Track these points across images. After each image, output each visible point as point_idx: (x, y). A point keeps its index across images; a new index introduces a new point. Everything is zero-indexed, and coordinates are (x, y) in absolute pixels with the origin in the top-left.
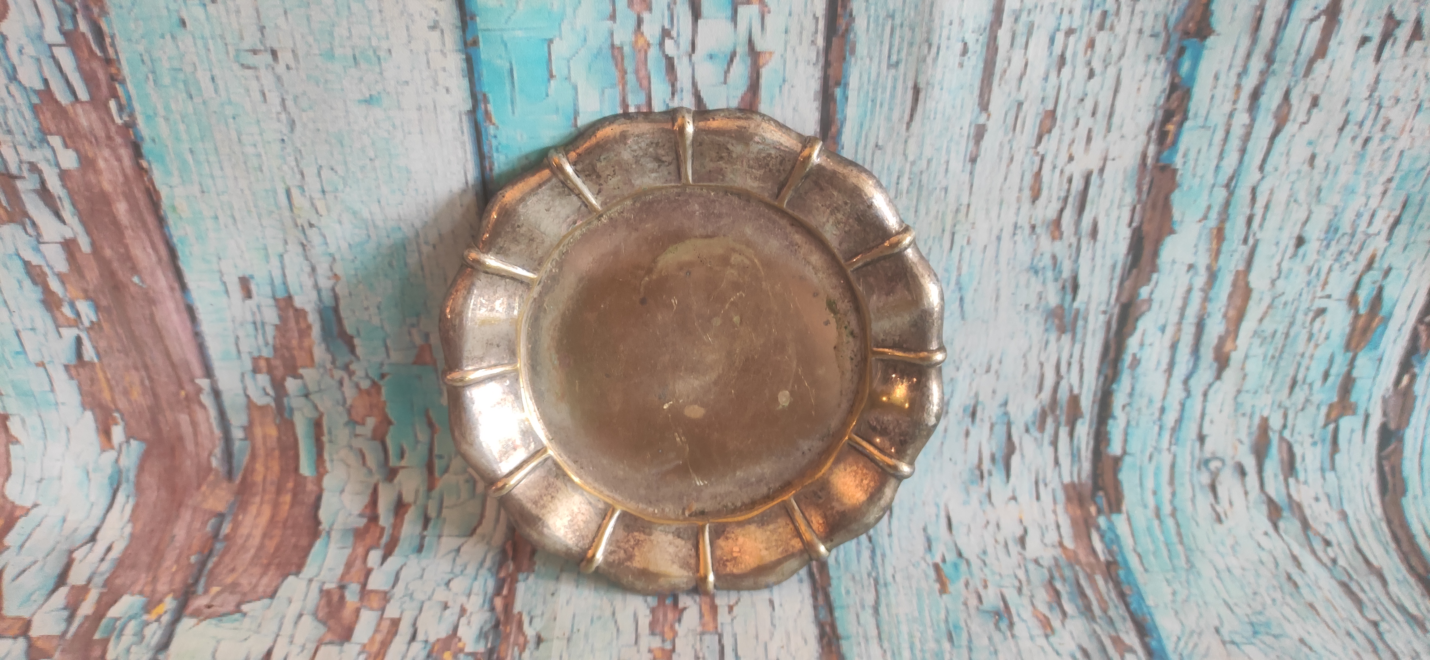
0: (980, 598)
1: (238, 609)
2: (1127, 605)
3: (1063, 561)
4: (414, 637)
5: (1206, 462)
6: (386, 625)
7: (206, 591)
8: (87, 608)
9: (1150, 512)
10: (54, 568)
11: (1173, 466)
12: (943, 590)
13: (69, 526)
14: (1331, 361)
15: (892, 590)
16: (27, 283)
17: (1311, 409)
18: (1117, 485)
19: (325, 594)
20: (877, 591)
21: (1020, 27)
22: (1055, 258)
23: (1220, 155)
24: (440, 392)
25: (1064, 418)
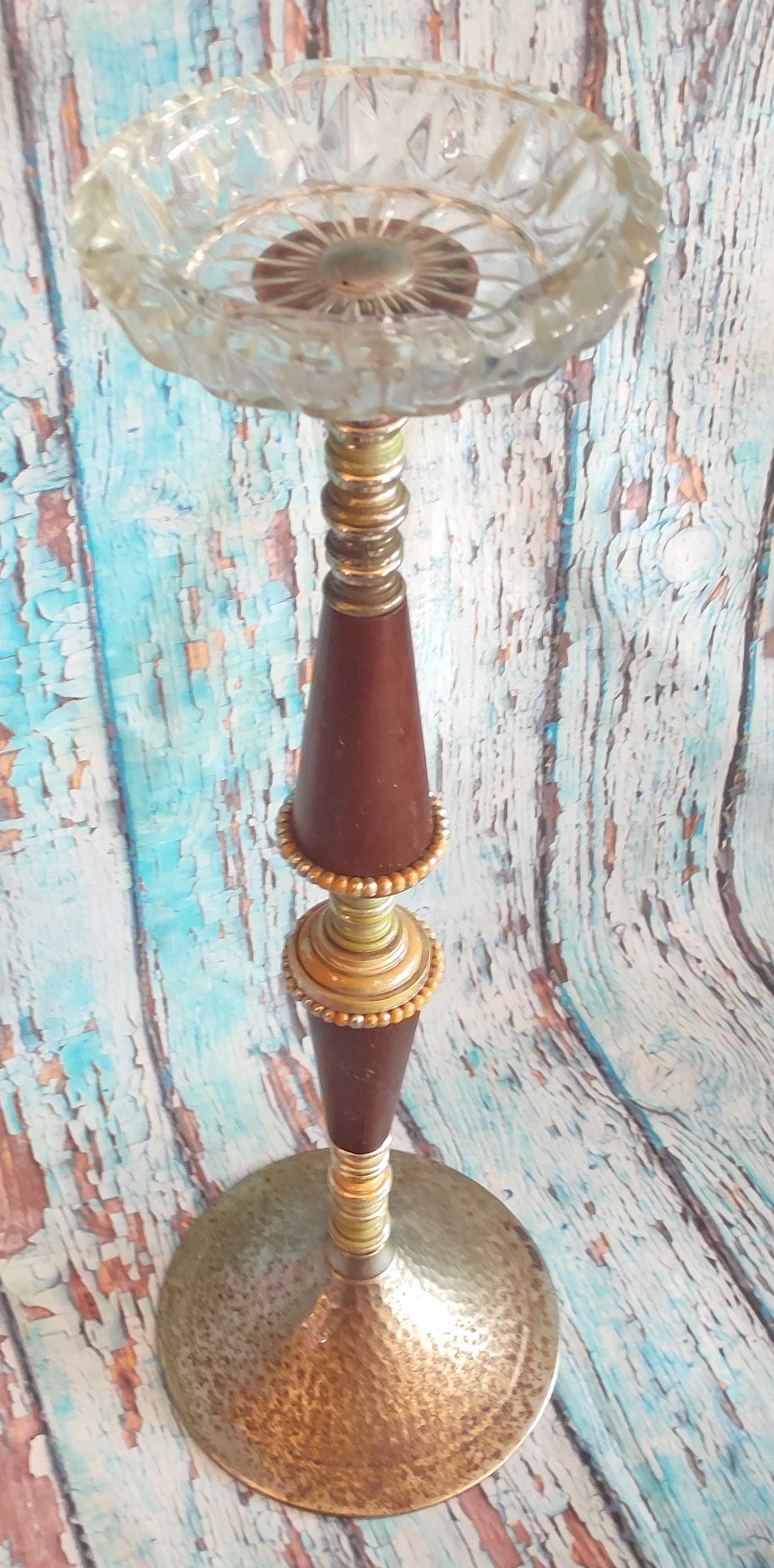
0: (496, 1072)
1: (26, 1242)
2: (585, 1046)
3: (540, 1029)
4: (155, 1221)
5: (614, 929)
6: (131, 1218)
9: (587, 974)
11: (594, 938)
12: (472, 1075)
14: (676, 847)
15: (440, 1084)
17: (671, 877)
18: (561, 961)
19: (77, 1212)
20: (432, 1089)
21: (454, 749)
22: (494, 846)
23: (581, 769)
24: (101, 1046)
25: (518, 931)
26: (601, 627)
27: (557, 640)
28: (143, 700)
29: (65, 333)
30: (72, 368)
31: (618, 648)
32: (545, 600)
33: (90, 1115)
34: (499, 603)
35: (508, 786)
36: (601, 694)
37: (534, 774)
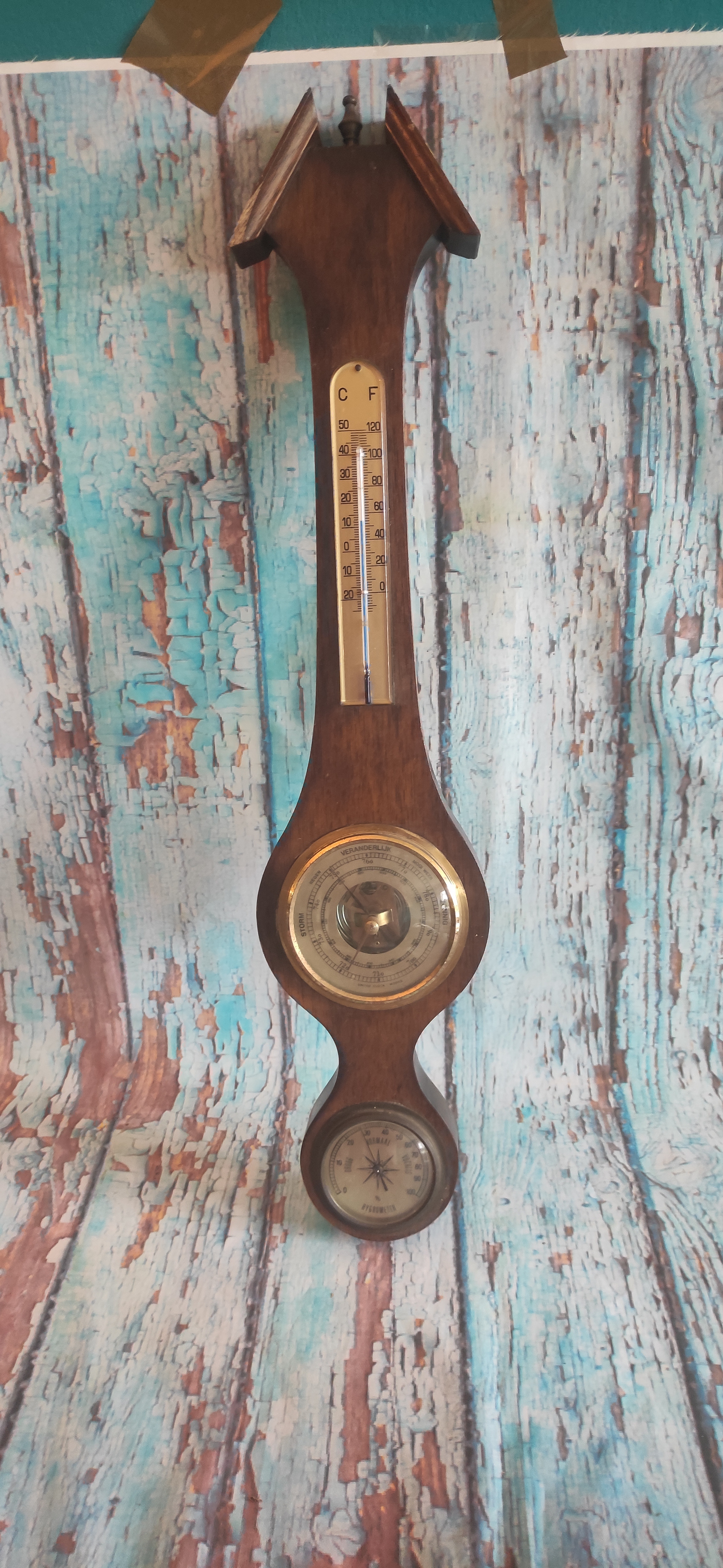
0: (540, 1125)
1: (141, 1125)
2: (622, 1129)
3: (591, 1107)
4: (234, 1139)
5: (676, 1054)
6: (219, 1134)
7: (124, 1117)
8: (64, 1124)
9: (644, 1082)
10: (42, 1106)
11: (657, 1056)
13: (45, 1087)
15: (492, 1120)
16: (43, 951)
18: (625, 1066)
19: (186, 1119)
21: (534, 825)
22: (570, 936)
23: (647, 883)
24: (246, 1011)
25: (590, 1028)
26: (659, 743)
27: (623, 748)
28: (289, 704)
29: (246, 377)
30: (249, 405)
31: (675, 768)
32: (612, 707)
33: (227, 1063)
34: (573, 699)
35: (582, 878)
36: (663, 811)
37: (605, 875)
